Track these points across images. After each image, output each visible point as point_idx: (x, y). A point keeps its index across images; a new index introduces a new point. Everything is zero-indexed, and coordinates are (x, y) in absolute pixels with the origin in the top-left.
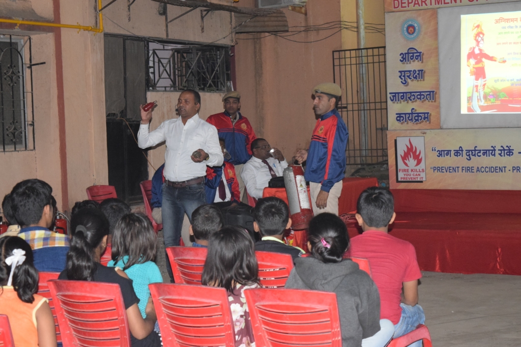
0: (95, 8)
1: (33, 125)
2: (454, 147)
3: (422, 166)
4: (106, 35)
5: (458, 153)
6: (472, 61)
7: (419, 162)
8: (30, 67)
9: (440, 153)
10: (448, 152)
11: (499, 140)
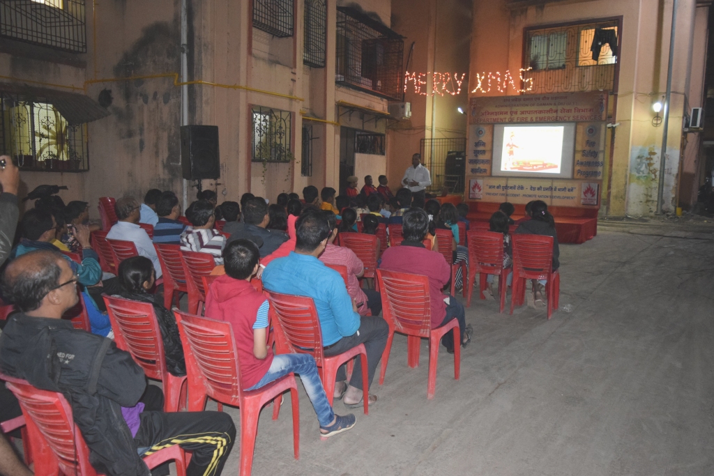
0: (338, 114)
1: (311, 165)
2: (496, 185)
3: (481, 192)
4: (342, 127)
5: (498, 187)
6: (509, 147)
7: (480, 190)
8: (311, 139)
9: (490, 187)
10: (494, 187)
11: (517, 183)
